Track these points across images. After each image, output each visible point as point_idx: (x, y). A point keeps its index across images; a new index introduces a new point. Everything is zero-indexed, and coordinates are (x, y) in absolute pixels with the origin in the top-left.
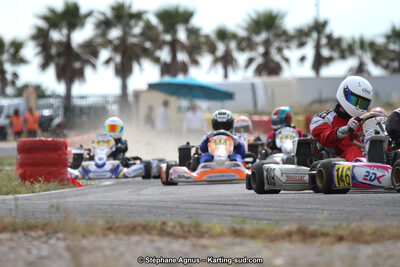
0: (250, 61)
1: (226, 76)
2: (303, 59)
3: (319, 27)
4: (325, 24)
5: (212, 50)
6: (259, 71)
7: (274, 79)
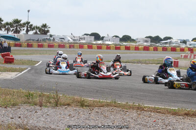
0: (13, 30)
1: (8, 33)
2: (24, 30)
3: (28, 23)
4: (29, 23)
5: (5, 27)
6: (15, 32)
7: (18, 34)
